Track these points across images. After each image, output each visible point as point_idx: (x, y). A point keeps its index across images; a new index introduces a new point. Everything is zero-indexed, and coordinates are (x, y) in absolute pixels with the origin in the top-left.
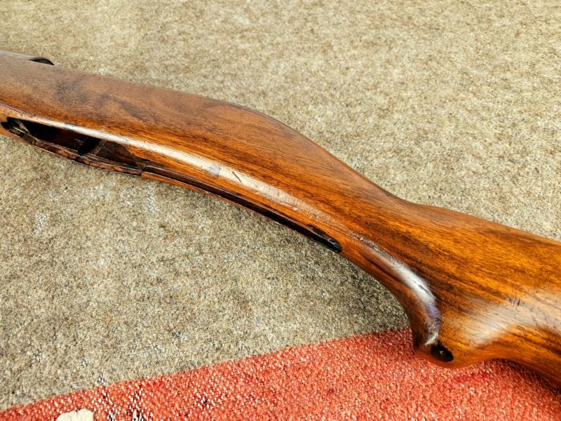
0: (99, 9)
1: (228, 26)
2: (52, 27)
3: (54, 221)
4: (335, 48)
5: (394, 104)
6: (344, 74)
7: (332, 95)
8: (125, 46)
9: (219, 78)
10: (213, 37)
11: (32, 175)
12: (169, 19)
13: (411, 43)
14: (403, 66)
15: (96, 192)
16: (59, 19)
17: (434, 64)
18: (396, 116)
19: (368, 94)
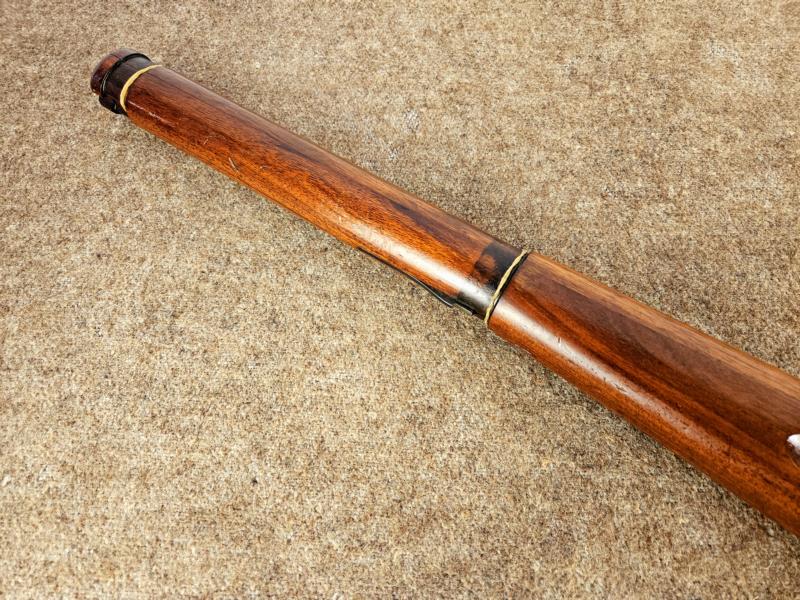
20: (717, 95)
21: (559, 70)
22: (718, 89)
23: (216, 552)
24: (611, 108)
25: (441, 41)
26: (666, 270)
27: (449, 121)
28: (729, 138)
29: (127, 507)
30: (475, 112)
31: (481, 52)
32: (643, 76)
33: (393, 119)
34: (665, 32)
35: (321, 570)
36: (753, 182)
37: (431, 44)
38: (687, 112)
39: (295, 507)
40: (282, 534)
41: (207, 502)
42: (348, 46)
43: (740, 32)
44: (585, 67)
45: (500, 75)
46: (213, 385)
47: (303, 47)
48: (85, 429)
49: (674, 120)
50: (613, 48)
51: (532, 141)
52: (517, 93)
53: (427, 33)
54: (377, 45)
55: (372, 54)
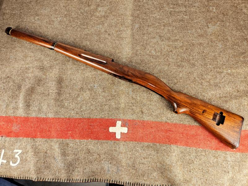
0: (124, 42)
1: (150, 54)
2: (114, 45)
3: (115, 92)
4: (171, 66)
5: (177, 82)
6: (170, 72)
7: (167, 77)
8: (129, 55)
9: (146, 68)
10: (146, 56)
11: (112, 82)
12: (138, 49)
13: (187, 67)
14: (183, 73)
15: (122, 88)
16: (115, 43)
17: (189, 74)
18: (177, 85)
19: (174, 79)
20: (97, 15)
21: (80, 12)
22: (98, 14)
23: (37, 62)
24: (84, 17)
25: (65, 8)
26: (86, 36)
27: (65, 19)
28: (97, 21)
29: (29, 59)
30: (68, 18)
31: (70, 9)
32: (89, 13)
33: (58, 19)
34: (94, 6)
35: (47, 64)
36: (98, 26)
37: (64, 8)
38: (93, 17)
39: (45, 59)
40: (43, 61)
41: (37, 59)
42: (54, 8)
43: (103, 6)
44: (83, 11)
45: (72, 12)
46: (37, 49)
47: (48, 9)
48: (25, 53)
49: (91, 19)
50: (87, 9)
51: (74, 21)
52: (74, 15)
53: (64, 6)
54: (57, 8)
55: (57, 9)
